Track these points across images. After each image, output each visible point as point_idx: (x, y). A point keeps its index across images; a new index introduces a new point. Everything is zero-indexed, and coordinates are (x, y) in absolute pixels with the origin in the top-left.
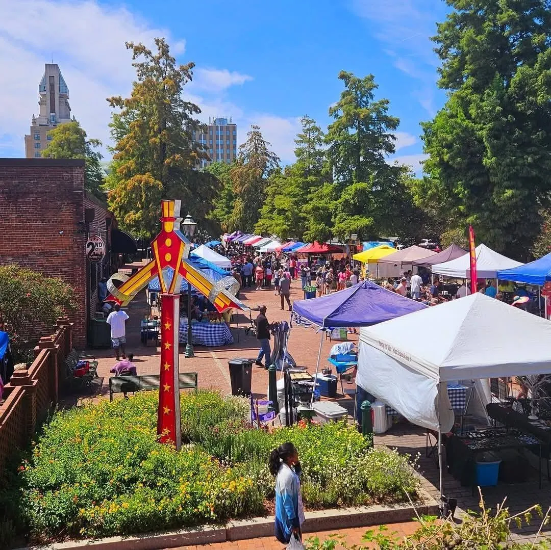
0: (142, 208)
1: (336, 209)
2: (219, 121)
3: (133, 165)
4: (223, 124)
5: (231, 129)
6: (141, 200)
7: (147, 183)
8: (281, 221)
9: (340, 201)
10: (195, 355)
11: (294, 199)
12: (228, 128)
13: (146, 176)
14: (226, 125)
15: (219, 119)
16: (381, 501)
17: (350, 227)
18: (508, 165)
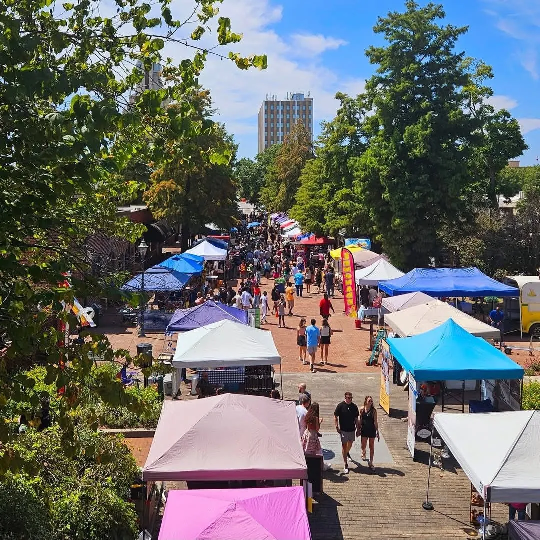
0: (168, 207)
1: (328, 209)
2: (297, 96)
3: (162, 172)
4: (301, 99)
5: (307, 104)
6: (167, 200)
7: (170, 188)
8: (302, 211)
9: (332, 202)
10: (147, 335)
11: (311, 193)
12: (304, 103)
13: (170, 182)
14: (303, 100)
15: (297, 94)
16: (147, 427)
17: (335, 225)
18: (397, 200)
